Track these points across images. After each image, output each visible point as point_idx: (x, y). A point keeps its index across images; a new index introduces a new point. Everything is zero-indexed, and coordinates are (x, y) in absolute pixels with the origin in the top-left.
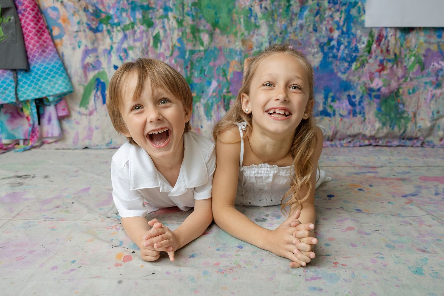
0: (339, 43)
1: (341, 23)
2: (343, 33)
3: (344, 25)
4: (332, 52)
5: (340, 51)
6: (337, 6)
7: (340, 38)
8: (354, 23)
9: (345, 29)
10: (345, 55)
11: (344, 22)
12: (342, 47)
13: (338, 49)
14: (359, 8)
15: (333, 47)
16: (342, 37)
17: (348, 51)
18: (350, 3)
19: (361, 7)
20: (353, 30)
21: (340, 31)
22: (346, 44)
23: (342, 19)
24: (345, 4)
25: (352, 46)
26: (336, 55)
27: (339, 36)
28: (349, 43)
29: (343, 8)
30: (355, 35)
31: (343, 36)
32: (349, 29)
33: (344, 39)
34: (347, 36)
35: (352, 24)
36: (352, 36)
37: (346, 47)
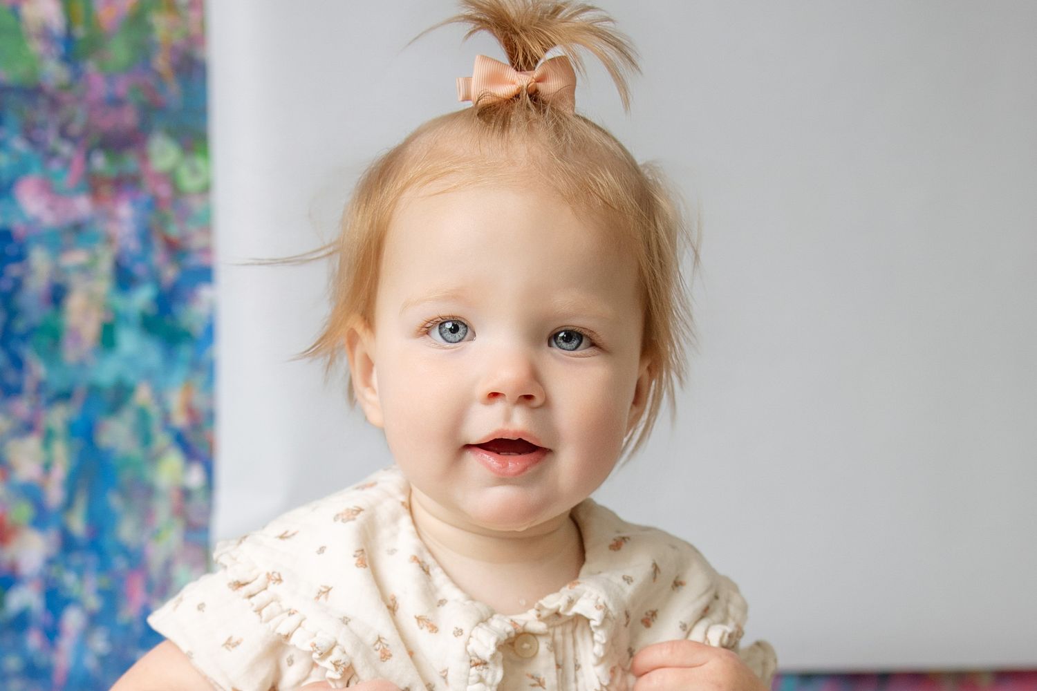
0: (56, 600)
1: (55, 495)
2: (68, 544)
3: (69, 505)
4: (19, 648)
5: (67, 644)
6: (23, 407)
7: (54, 571)
8: (126, 494)
9: (78, 524)
10: (90, 663)
11: (72, 485)
12: (73, 620)
13: (52, 633)
14: (143, 415)
15: (21, 622)
16: (68, 567)
17: (111, 639)
18: (94, 390)
19: (154, 411)
20: (127, 531)
21: (53, 535)
22: (93, 602)
23: (60, 472)
24: (64, 396)
25: (128, 613)
26: (42, 660)
27: (50, 562)
28: (111, 598)
29: (58, 417)
30: (136, 560)
31: (76, 559)
32: (100, 525)
33: (80, 573)
34: (92, 560)
35: (115, 501)
36: (120, 564)
37: (94, 620)
